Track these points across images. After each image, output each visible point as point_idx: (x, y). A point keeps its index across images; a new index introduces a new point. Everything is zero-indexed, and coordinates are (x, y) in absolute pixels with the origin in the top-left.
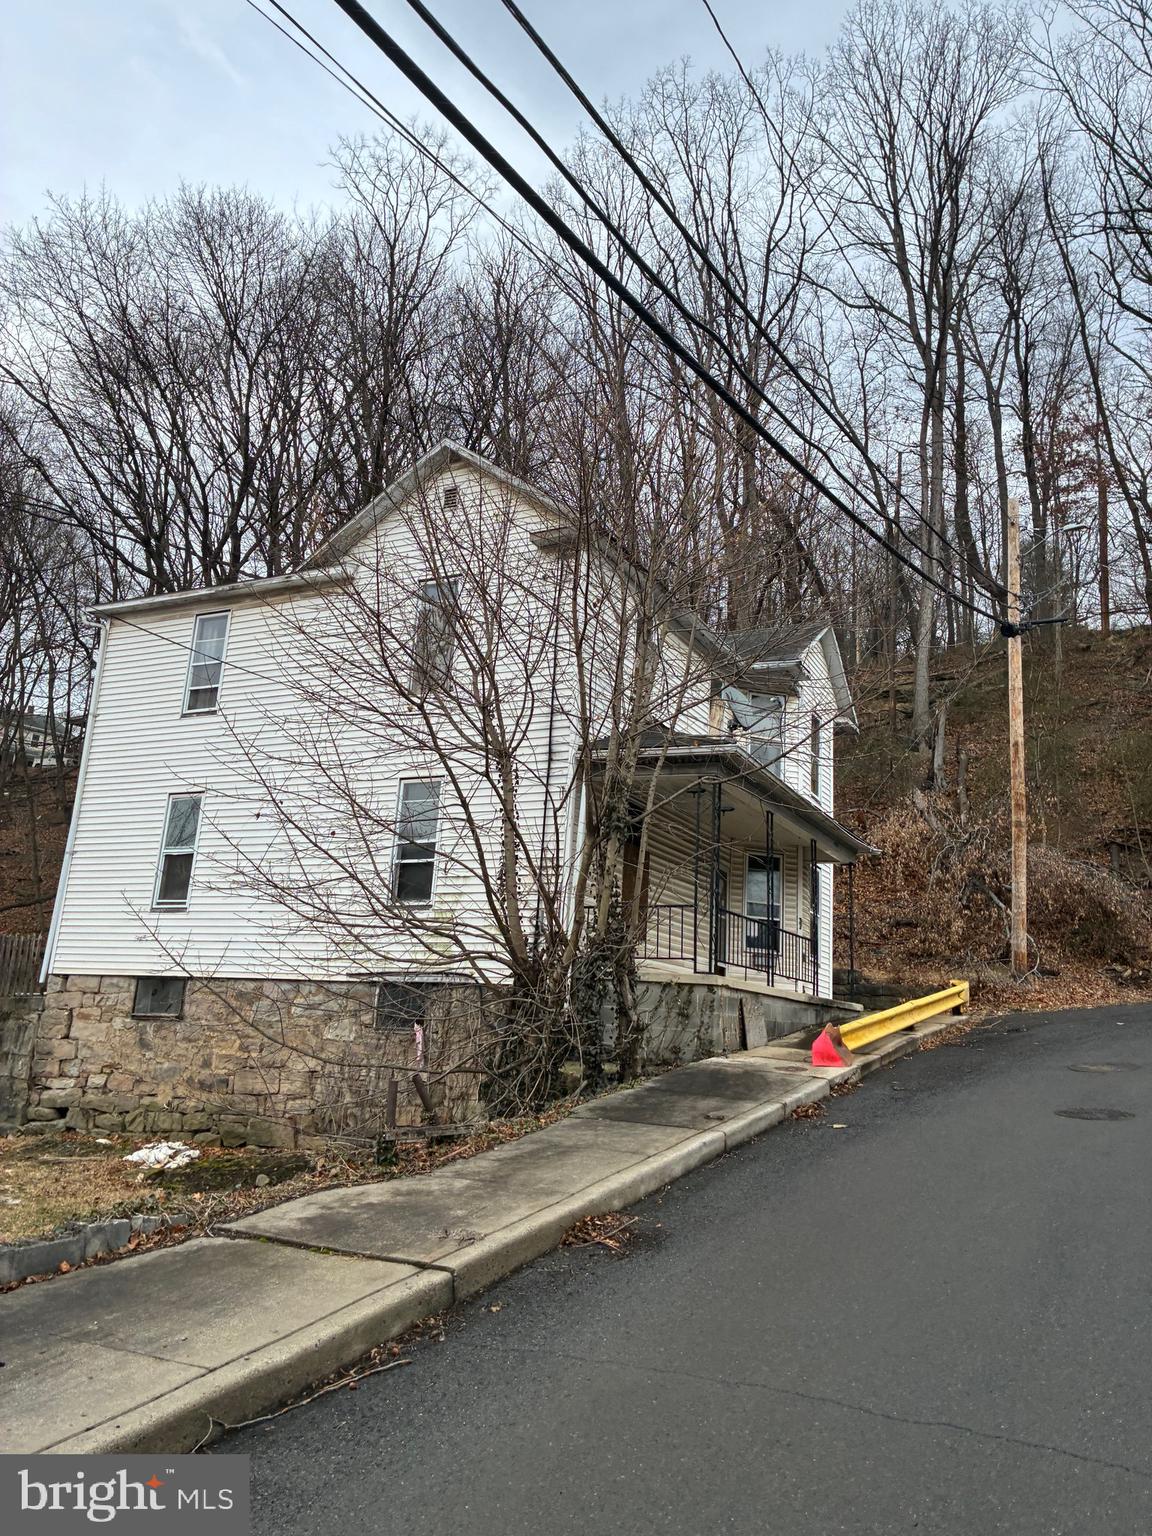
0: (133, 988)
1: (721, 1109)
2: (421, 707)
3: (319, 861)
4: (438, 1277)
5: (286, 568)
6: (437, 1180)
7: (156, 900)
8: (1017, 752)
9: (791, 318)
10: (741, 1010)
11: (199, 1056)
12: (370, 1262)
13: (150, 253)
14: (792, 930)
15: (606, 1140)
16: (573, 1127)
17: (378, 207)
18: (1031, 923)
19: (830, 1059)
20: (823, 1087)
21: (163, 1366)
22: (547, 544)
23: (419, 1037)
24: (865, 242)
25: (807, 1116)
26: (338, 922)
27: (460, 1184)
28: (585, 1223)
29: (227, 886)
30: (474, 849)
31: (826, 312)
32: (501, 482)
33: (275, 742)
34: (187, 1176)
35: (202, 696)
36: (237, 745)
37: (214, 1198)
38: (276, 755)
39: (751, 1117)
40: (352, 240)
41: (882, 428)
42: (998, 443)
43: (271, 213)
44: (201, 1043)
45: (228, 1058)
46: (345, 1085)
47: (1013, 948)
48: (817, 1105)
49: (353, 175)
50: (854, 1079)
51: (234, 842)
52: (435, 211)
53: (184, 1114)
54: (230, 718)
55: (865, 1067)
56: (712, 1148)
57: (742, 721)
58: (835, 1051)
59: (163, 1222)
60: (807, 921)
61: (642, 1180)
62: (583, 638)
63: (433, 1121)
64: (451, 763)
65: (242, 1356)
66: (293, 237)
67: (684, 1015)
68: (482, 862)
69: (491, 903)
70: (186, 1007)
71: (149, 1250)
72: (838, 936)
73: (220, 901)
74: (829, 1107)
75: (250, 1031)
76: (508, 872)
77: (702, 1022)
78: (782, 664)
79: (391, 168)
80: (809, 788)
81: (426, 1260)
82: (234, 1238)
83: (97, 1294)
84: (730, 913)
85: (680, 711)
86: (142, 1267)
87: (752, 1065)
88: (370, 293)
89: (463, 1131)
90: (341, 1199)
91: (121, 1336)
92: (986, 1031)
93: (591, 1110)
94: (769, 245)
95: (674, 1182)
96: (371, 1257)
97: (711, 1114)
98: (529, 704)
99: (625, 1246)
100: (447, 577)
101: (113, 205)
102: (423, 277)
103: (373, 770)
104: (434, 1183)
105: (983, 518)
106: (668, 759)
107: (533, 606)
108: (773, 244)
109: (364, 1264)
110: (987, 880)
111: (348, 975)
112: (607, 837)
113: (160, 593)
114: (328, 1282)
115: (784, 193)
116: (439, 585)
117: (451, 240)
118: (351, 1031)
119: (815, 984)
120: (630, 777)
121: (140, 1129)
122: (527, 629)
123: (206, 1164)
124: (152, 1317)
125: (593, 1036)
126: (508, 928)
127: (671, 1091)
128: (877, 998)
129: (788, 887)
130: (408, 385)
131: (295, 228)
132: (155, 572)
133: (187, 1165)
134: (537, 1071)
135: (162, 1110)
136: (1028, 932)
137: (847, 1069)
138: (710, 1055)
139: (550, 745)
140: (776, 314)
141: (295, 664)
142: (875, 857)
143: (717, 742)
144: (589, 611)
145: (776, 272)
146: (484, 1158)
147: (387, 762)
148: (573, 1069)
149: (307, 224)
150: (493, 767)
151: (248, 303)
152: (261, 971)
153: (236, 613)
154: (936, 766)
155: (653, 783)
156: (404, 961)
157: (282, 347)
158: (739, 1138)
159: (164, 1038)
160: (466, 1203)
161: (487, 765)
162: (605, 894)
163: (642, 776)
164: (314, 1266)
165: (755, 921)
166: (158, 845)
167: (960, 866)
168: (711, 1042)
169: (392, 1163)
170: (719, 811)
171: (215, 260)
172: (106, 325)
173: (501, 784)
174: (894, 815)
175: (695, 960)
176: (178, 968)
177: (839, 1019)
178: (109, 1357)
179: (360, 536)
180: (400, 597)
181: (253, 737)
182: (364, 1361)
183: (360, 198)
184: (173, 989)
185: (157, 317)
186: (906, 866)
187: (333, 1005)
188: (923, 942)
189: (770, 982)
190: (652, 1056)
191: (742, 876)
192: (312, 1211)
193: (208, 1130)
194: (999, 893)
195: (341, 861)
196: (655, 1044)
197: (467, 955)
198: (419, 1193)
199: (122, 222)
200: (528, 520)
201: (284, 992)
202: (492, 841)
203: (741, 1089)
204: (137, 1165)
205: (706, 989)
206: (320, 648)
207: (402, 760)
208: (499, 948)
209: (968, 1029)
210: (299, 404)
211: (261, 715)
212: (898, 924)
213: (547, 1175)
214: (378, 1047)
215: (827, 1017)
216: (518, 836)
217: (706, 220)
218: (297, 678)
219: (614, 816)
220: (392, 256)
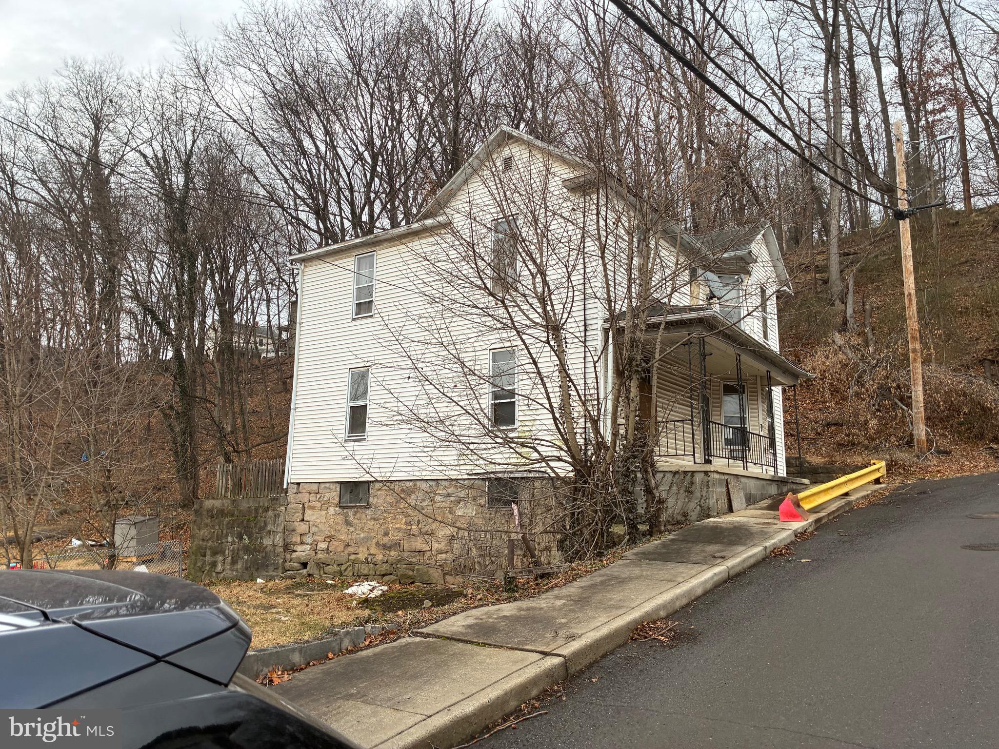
0: (338, 489)
1: (722, 551)
2: (503, 302)
3: (446, 404)
4: (557, 661)
5: (402, 221)
7: (347, 435)
8: (910, 300)
10: (727, 486)
11: (381, 529)
12: (512, 651)
13: (304, 27)
14: (757, 432)
15: (649, 573)
16: (626, 565)
18: (928, 419)
19: (793, 516)
20: (790, 535)
21: (400, 714)
22: (576, 187)
23: (516, 512)
25: (782, 555)
26: (460, 441)
27: (559, 603)
28: (644, 626)
29: (392, 423)
30: (543, 391)
32: (541, 150)
33: (413, 331)
34: (382, 602)
35: (363, 307)
36: (391, 335)
37: (410, 614)
38: (416, 339)
39: (744, 556)
40: (427, 2)
41: (794, 84)
42: (880, 84)
44: (382, 521)
45: (400, 529)
46: (472, 543)
47: (916, 437)
48: (787, 547)
50: (810, 529)
51: (396, 395)
53: (376, 565)
54: (385, 318)
55: (818, 521)
56: (720, 577)
57: (716, 294)
58: (795, 511)
59: (383, 628)
60: (766, 425)
61: (677, 598)
62: (605, 247)
63: (536, 564)
64: (524, 337)
65: (446, 708)
67: (689, 492)
68: (549, 398)
69: (556, 425)
70: (371, 499)
71: (377, 645)
72: (787, 435)
73: (388, 432)
74: (796, 549)
75: (411, 512)
76: (565, 405)
77: (702, 496)
78: (740, 253)
80: (762, 336)
81: (547, 650)
82: (426, 638)
83: (352, 671)
84: (713, 423)
85: (673, 291)
86: (375, 655)
87: (738, 522)
88: (442, 35)
89: (555, 570)
90: (486, 614)
91: (371, 696)
92: (901, 494)
93: (635, 554)
95: (697, 599)
96: (512, 649)
97: (716, 555)
98: (570, 294)
99: (673, 640)
100: (512, 215)
102: (475, 20)
103: (476, 344)
104: (543, 602)
105: (871, 138)
106: (667, 323)
107: (570, 228)
109: (509, 653)
110: (893, 390)
111: (468, 474)
112: (630, 378)
113: (327, 244)
114: (489, 664)
116: (507, 221)
118: (473, 510)
119: (775, 467)
120: (642, 336)
121: (351, 574)
122: (567, 244)
123: (392, 594)
124: (387, 685)
125: (631, 509)
126: (568, 441)
127: (685, 541)
128: (819, 475)
129: (751, 404)
130: (470, 93)
132: (323, 231)
133: (381, 595)
134: (595, 531)
135: (362, 562)
136: (926, 425)
137: (805, 523)
138: (709, 516)
139: (585, 320)
141: (421, 281)
142: (809, 379)
143: (700, 309)
144: (608, 230)
146: (571, 587)
147: (484, 339)
148: (618, 529)
150: (551, 337)
151: (366, 53)
152: (417, 475)
153: (379, 252)
154: (848, 315)
155: (659, 340)
156: (504, 464)
157: (389, 79)
158: (737, 569)
159: (360, 519)
160: (566, 615)
161: (548, 336)
162: (631, 415)
163: (649, 336)
164: (478, 654)
165: (732, 427)
166: (345, 401)
167: (871, 383)
168: (709, 508)
169: (514, 591)
170: (704, 356)
171: (344, 27)
172: (282, 78)
173: (556, 348)
174: (820, 351)
175: (694, 455)
176: (368, 475)
177: (794, 490)
178: (367, 709)
179: (452, 195)
180: (483, 231)
181: (400, 329)
182: (518, 712)
184: (362, 489)
185: (311, 69)
186: (831, 385)
187: (462, 494)
188: (848, 435)
189: (745, 467)
190: (670, 519)
191: (719, 399)
192: (470, 621)
193: (391, 574)
194: (902, 399)
195: (460, 403)
196: (670, 511)
197: (543, 459)
198: (534, 609)
199: (287, 10)
200: (562, 172)
201: (432, 487)
202: (554, 385)
203: (734, 538)
204: (351, 596)
205: (703, 474)
206: (438, 269)
207: (494, 337)
208: (563, 453)
209: (887, 493)
210: (401, 115)
211: (404, 315)
212: (828, 425)
213: (615, 596)
214: (490, 519)
215: (785, 489)
216: (571, 381)
218: (423, 290)
219: (634, 363)
220: (454, 8)
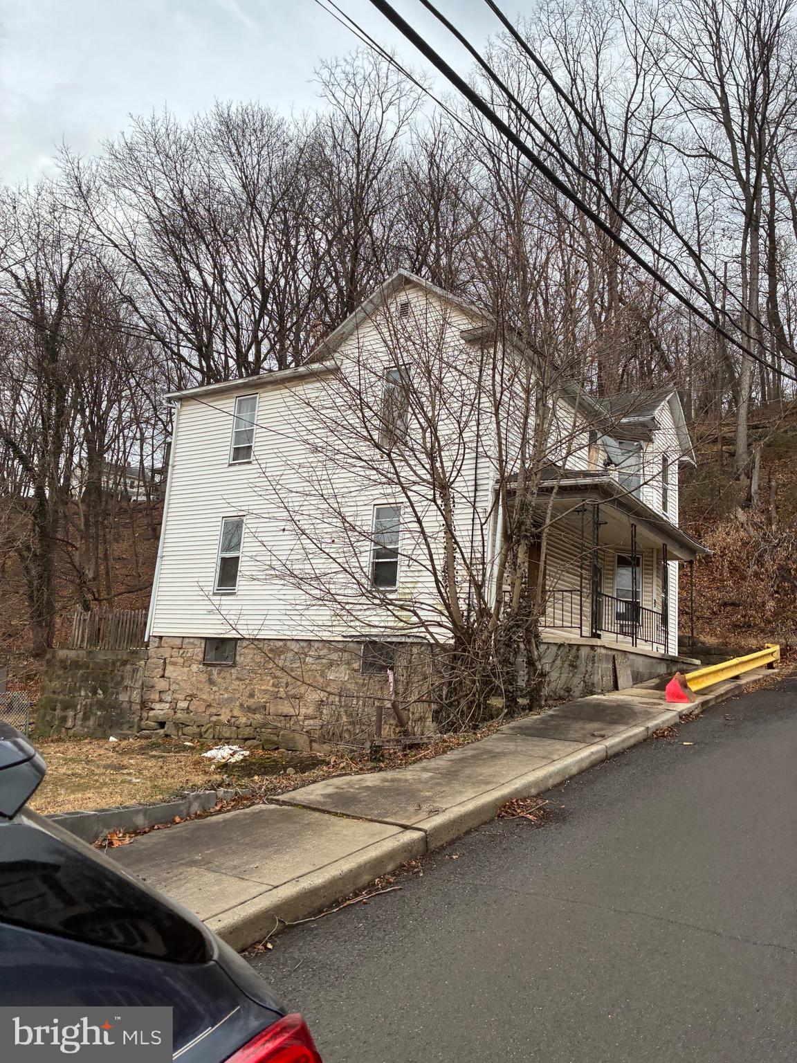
0: (203, 645)
1: (602, 729)
2: (389, 455)
3: (323, 561)
4: (416, 835)
5: (291, 363)
6: (410, 773)
7: (216, 588)
9: (643, 167)
10: (614, 662)
11: (247, 690)
12: (371, 823)
13: (197, 151)
14: (649, 608)
15: (524, 749)
16: (500, 740)
17: (348, 108)
19: (679, 697)
20: (674, 717)
21: (245, 884)
22: (473, 339)
23: (391, 678)
24: (699, 108)
25: (663, 736)
26: (335, 601)
27: (426, 775)
28: (512, 803)
29: (264, 577)
30: (426, 551)
31: (669, 162)
32: (440, 297)
33: (293, 481)
34: (243, 767)
35: (242, 453)
36: (268, 483)
37: (267, 780)
38: (294, 490)
39: (625, 736)
40: (330, 133)
41: (712, 245)
43: (276, 118)
44: (248, 681)
45: (266, 692)
46: (342, 710)
48: (670, 729)
49: (330, 87)
50: (696, 712)
51: (269, 548)
52: (387, 108)
53: (238, 728)
54: (263, 466)
55: (704, 704)
56: (598, 756)
57: (613, 459)
58: (682, 691)
59: (236, 793)
60: (659, 601)
61: (550, 776)
62: (500, 404)
63: (406, 733)
64: (410, 494)
65: (294, 879)
66: (290, 133)
67: (573, 666)
68: (432, 560)
69: (438, 588)
70: (238, 658)
71: (229, 811)
72: (681, 612)
73: (259, 587)
74: (679, 730)
75: (279, 673)
76: (449, 568)
77: (587, 671)
78: (641, 419)
79: (357, 80)
80: (661, 508)
81: (408, 823)
82: (281, 805)
83: (199, 837)
84: (606, 596)
85: (569, 454)
86: (225, 821)
87: (622, 701)
88: (344, 169)
89: (426, 741)
90: (348, 783)
91: (217, 863)
92: (792, 681)
93: (511, 728)
94: (627, 114)
95: (571, 778)
96: (371, 820)
97: (596, 733)
98: (461, 451)
99: (541, 819)
100: (405, 365)
101: (172, 121)
102: (380, 155)
103: (358, 499)
104: (409, 774)
105: (789, 308)
106: (560, 488)
107: (465, 382)
108: (630, 114)
109: (367, 825)
111: (342, 636)
112: (518, 543)
113: (209, 383)
114: (345, 835)
115: (638, 76)
116: (399, 370)
117: (399, 128)
118: (345, 674)
119: (666, 645)
120: (533, 500)
121: (211, 736)
122: (460, 399)
123: (254, 760)
124: (235, 853)
125: (511, 679)
126: (450, 606)
127: (565, 717)
128: (711, 656)
129: (646, 578)
130: (370, 232)
131: (292, 127)
132: (205, 370)
133: (242, 761)
134: (472, 702)
135: (224, 725)
137: (691, 705)
138: (592, 693)
139: (476, 480)
140: (632, 166)
141: (304, 429)
142: (708, 556)
143: (598, 475)
144: (504, 385)
145: (632, 134)
146: (440, 759)
147: (367, 493)
148: (497, 702)
149: (300, 125)
150: (437, 496)
151: (262, 182)
152: (287, 634)
153: (262, 395)
154: (753, 490)
155: (550, 505)
156: (381, 627)
157: (285, 211)
158: (617, 749)
159: (224, 678)
160: (431, 788)
161: (434, 494)
162: (517, 582)
163: (542, 500)
164: (334, 825)
165: (623, 601)
166: (216, 551)
167: (772, 563)
168: (593, 684)
169: (380, 761)
170: (597, 524)
171: (239, 154)
172: (169, 203)
173: (443, 507)
174: (721, 526)
175: (581, 628)
176: (234, 632)
177: (683, 670)
178: (211, 877)
179: (343, 339)
180: (373, 380)
181: (278, 478)
182: (371, 886)
183: (336, 103)
184: (229, 647)
185: (202, 196)
186: (731, 563)
187: (335, 656)
188: (744, 617)
189: (634, 644)
190: (551, 694)
191: (613, 570)
192: (330, 790)
193: (254, 739)
195: (338, 560)
196: (553, 685)
197: (423, 624)
198: (399, 780)
199: (179, 131)
200: (460, 322)
201: (303, 648)
202: (438, 546)
203: (615, 717)
204: (210, 759)
205: (589, 648)
206: (322, 417)
207: (377, 492)
208: (444, 619)
209: (779, 679)
210: (296, 251)
211: (283, 463)
212: (725, 604)
213: (485, 771)
214: (364, 685)
215: (674, 669)
216: (456, 543)
217: (581, 100)
218: (306, 438)
219: (523, 528)
220: (358, 141)
